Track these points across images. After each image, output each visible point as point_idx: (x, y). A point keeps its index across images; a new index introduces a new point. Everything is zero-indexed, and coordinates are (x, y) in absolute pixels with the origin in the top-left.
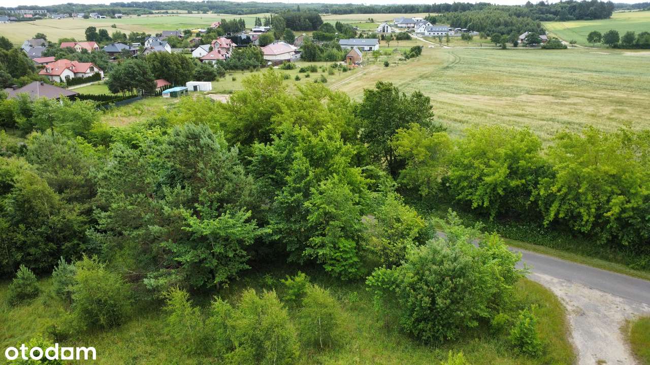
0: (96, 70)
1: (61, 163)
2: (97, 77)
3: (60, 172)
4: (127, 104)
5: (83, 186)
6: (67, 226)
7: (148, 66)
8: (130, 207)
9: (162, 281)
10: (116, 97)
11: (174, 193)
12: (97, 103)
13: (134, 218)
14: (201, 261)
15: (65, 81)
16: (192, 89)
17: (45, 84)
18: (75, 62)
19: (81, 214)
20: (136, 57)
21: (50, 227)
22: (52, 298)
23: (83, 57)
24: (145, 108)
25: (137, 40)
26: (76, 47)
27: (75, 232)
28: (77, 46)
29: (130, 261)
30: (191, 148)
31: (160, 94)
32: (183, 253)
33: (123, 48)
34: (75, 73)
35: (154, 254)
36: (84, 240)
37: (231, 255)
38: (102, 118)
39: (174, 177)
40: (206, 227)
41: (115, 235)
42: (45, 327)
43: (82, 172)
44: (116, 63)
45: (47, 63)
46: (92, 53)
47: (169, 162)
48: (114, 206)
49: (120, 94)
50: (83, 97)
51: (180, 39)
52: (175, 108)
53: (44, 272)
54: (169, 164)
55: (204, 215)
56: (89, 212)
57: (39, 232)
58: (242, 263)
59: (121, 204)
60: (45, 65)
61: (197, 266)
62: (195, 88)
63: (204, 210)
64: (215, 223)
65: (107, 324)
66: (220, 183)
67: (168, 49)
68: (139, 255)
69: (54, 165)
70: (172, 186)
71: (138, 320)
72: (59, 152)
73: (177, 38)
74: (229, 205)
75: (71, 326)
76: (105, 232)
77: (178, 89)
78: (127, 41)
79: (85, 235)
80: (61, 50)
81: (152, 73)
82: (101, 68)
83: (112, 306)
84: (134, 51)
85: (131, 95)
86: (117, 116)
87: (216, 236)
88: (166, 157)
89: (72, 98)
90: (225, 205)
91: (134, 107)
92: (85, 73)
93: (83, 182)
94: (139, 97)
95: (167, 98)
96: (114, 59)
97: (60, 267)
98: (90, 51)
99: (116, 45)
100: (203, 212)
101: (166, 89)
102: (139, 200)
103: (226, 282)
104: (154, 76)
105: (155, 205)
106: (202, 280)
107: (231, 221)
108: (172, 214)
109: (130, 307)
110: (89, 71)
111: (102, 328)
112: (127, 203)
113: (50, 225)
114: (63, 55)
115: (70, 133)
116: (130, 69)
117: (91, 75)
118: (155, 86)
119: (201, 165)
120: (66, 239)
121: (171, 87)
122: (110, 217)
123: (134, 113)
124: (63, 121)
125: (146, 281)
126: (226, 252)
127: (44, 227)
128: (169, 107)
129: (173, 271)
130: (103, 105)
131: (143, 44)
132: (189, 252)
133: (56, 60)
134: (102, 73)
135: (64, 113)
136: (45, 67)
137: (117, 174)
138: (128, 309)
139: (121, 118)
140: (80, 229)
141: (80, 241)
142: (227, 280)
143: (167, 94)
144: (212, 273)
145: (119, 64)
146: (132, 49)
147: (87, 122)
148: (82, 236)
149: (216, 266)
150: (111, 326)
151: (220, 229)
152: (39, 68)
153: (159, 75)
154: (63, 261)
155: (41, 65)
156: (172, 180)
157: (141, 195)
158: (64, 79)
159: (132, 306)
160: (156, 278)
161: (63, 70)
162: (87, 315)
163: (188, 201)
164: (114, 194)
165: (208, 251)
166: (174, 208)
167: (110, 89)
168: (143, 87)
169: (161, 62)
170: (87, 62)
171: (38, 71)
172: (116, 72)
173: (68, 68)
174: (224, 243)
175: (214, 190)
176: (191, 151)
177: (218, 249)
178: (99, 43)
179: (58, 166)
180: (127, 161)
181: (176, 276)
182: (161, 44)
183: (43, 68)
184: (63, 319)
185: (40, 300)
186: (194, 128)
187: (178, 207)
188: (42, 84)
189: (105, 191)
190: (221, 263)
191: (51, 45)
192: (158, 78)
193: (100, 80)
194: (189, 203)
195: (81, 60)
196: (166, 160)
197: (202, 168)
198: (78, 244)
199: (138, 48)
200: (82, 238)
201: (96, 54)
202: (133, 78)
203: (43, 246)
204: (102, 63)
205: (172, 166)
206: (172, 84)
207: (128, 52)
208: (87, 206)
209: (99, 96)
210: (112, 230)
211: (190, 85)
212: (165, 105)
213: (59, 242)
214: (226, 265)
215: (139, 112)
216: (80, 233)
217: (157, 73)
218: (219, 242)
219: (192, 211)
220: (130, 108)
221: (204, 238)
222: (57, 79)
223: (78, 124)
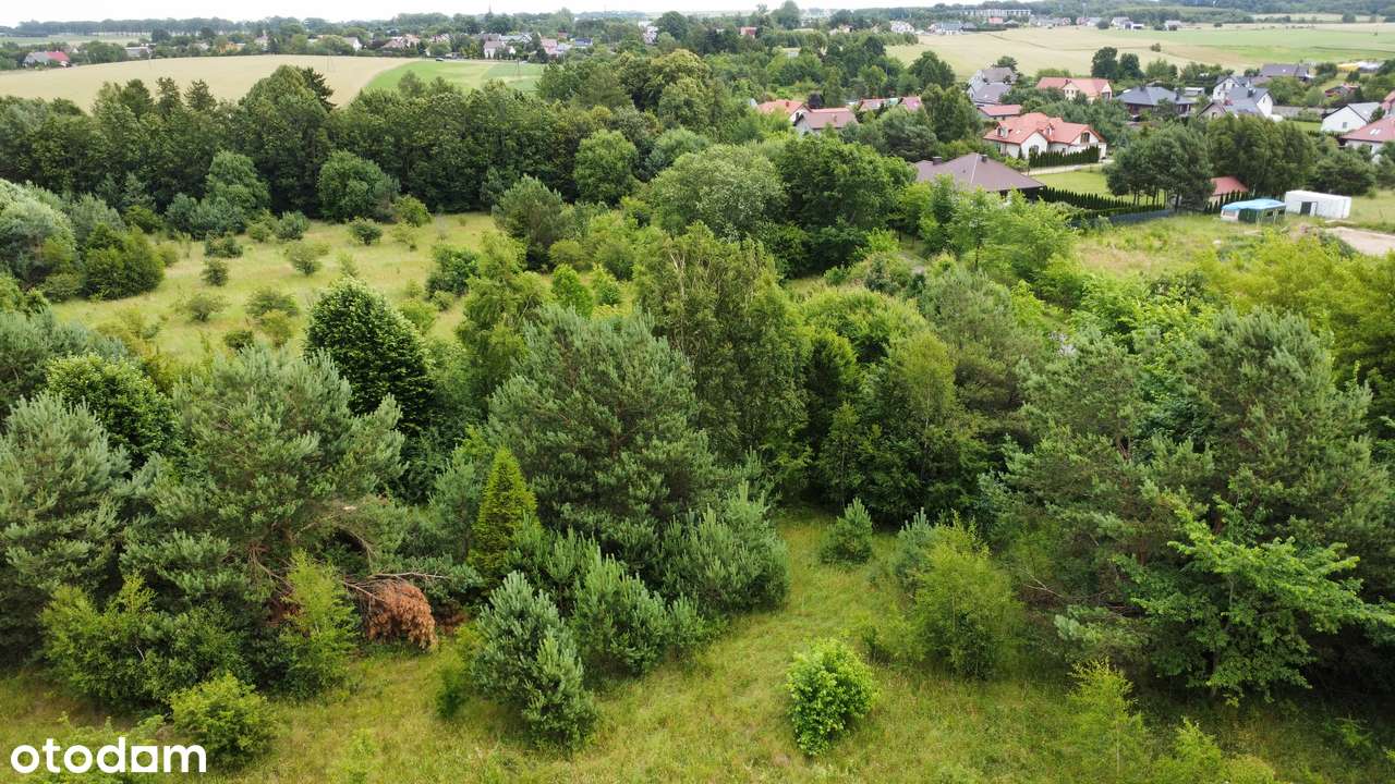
0: (1093, 140)
1: (974, 329)
2: (1091, 156)
3: (966, 347)
4: (1137, 222)
5: (1000, 384)
6: (950, 452)
7: (1205, 144)
8: (1075, 457)
9: (1092, 634)
10: (1118, 204)
11: (1174, 458)
12: (1077, 210)
13: (1076, 482)
14: (1192, 624)
15: (1027, 157)
16: (1298, 209)
17: (989, 161)
18: (1057, 122)
19: (981, 436)
20: (1185, 121)
21: (922, 444)
22: (887, 575)
23: (1076, 111)
24: (1175, 236)
25: (1198, 82)
26: (1066, 89)
27: (960, 468)
28: (1070, 87)
29: (1044, 560)
30: (1247, 368)
31: (1217, 210)
32: (1155, 590)
33: (1162, 97)
34: (1050, 143)
35: (1095, 567)
36: (972, 488)
37: (1268, 640)
38: (1078, 245)
39: (1191, 418)
40: (1225, 554)
41: (1029, 503)
42: (860, 625)
43: (1006, 357)
44: (1138, 129)
45: (1004, 117)
46: (1094, 103)
47: (1190, 383)
48: (1046, 444)
49: (1128, 199)
50: (1050, 196)
51: (1302, 84)
52: (1242, 247)
53: (888, 523)
54: (1188, 389)
55: (1231, 524)
56: (996, 437)
57: (900, 447)
58: (1289, 665)
59: (1060, 445)
60: (999, 120)
61: (1179, 632)
62: (1306, 207)
63: (1232, 513)
64: (1251, 555)
65: (963, 667)
66: (1294, 465)
67: (1265, 107)
68: (1065, 556)
69: (960, 331)
70: (1178, 438)
71: (1022, 686)
72: (976, 308)
73: (1294, 83)
74: (1303, 522)
75: (902, 643)
76: (1014, 489)
77: (1262, 204)
78: (1176, 82)
79: (975, 480)
80: (1037, 93)
81: (1212, 160)
82: (1105, 138)
83: (982, 637)
84: (1185, 106)
85: (1150, 202)
86: (1109, 245)
87: (1244, 585)
88: (1188, 371)
89: (1032, 194)
90: (1293, 518)
91: (1148, 231)
92: (1069, 145)
93: (1002, 377)
94: (1166, 211)
95: (1229, 223)
96: (1138, 120)
97: (915, 525)
98: (1091, 100)
99: (1150, 90)
100: (1229, 517)
101: (1232, 201)
102: (1098, 447)
103: (1236, 694)
104: (1213, 169)
105: (1129, 470)
106: (1179, 666)
107: (1293, 563)
108: (1159, 501)
109: (1014, 652)
110: (1078, 141)
111: (951, 669)
112: (1073, 447)
113: (924, 439)
114: (1038, 104)
115: (1007, 266)
116: (1164, 149)
117: (1079, 150)
118: (1210, 191)
119: (1258, 411)
120: (942, 475)
121: (1245, 198)
122: (1029, 464)
123: (1146, 243)
124: (1002, 240)
125: (1060, 620)
126: (1259, 625)
127: (910, 441)
128: (1228, 243)
129: (1123, 620)
130: (1087, 216)
131: (1209, 91)
132: (1170, 594)
133: (1021, 114)
134: (1103, 148)
135: (1007, 224)
136: (998, 124)
137: (1066, 385)
138: (1008, 653)
139: (1115, 251)
140: (970, 465)
141: (963, 486)
142: (1240, 689)
143: (1232, 212)
144: (1210, 659)
145: (1144, 134)
146: (1182, 101)
147: (1045, 250)
148: (969, 478)
149: (1224, 649)
150: (968, 675)
151: (1259, 570)
152: (987, 124)
153: (1225, 167)
154: (924, 516)
155: (991, 120)
156: (1182, 425)
157: (1104, 439)
158: (1026, 153)
159: (1019, 652)
160: (1082, 621)
161: (1028, 133)
162: (933, 635)
163: (1204, 482)
164: (1052, 423)
165: (1215, 609)
166: (1167, 490)
167: (1110, 186)
168: (1180, 191)
169: (1239, 138)
170: (1079, 121)
171: (983, 131)
172: (1134, 151)
173: (1040, 132)
174: (1258, 604)
175: (1271, 477)
176: (1245, 375)
177: (1239, 614)
178: (1116, 82)
179: (967, 335)
180: (1093, 360)
181: (1124, 636)
182: (1251, 94)
183: (994, 125)
184: (892, 624)
185: (865, 571)
186: (1270, 324)
187: (1175, 490)
188: (984, 160)
189: (1036, 411)
190: (1237, 644)
191: (1021, 82)
192: (1221, 174)
193: (1096, 161)
194: (1205, 488)
195: (1069, 117)
196: (1185, 376)
197: (1259, 419)
198: (959, 493)
199: (1194, 100)
200: (970, 483)
201: (1101, 107)
202: (1164, 169)
203: (898, 476)
204: (1108, 127)
205: (1193, 395)
206: (1251, 190)
207: (1171, 106)
208: (996, 424)
209: (1084, 197)
210: (1027, 490)
211: (1295, 198)
212: (1219, 238)
213: (927, 477)
214: (1249, 653)
215: (1157, 244)
216: (969, 472)
217: (1221, 163)
218: (1247, 598)
219: (1206, 508)
220: (1140, 233)
221: (1213, 578)
222: (1013, 152)
223: (1027, 250)
